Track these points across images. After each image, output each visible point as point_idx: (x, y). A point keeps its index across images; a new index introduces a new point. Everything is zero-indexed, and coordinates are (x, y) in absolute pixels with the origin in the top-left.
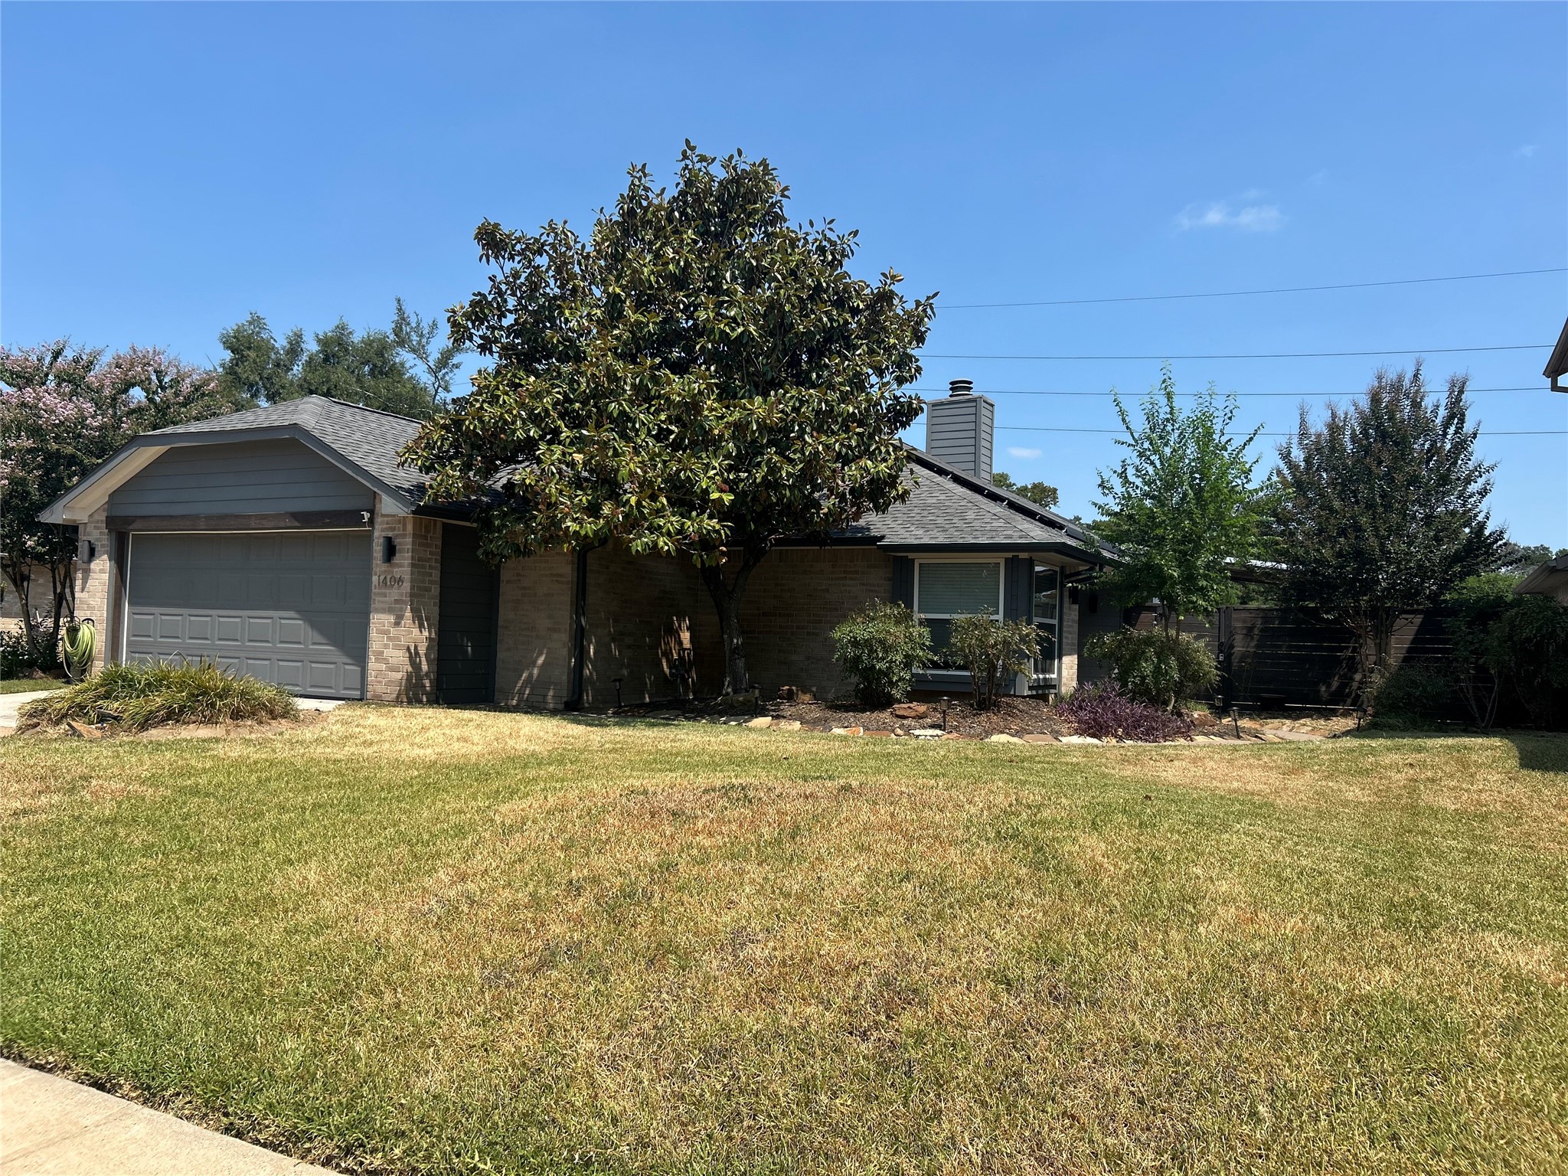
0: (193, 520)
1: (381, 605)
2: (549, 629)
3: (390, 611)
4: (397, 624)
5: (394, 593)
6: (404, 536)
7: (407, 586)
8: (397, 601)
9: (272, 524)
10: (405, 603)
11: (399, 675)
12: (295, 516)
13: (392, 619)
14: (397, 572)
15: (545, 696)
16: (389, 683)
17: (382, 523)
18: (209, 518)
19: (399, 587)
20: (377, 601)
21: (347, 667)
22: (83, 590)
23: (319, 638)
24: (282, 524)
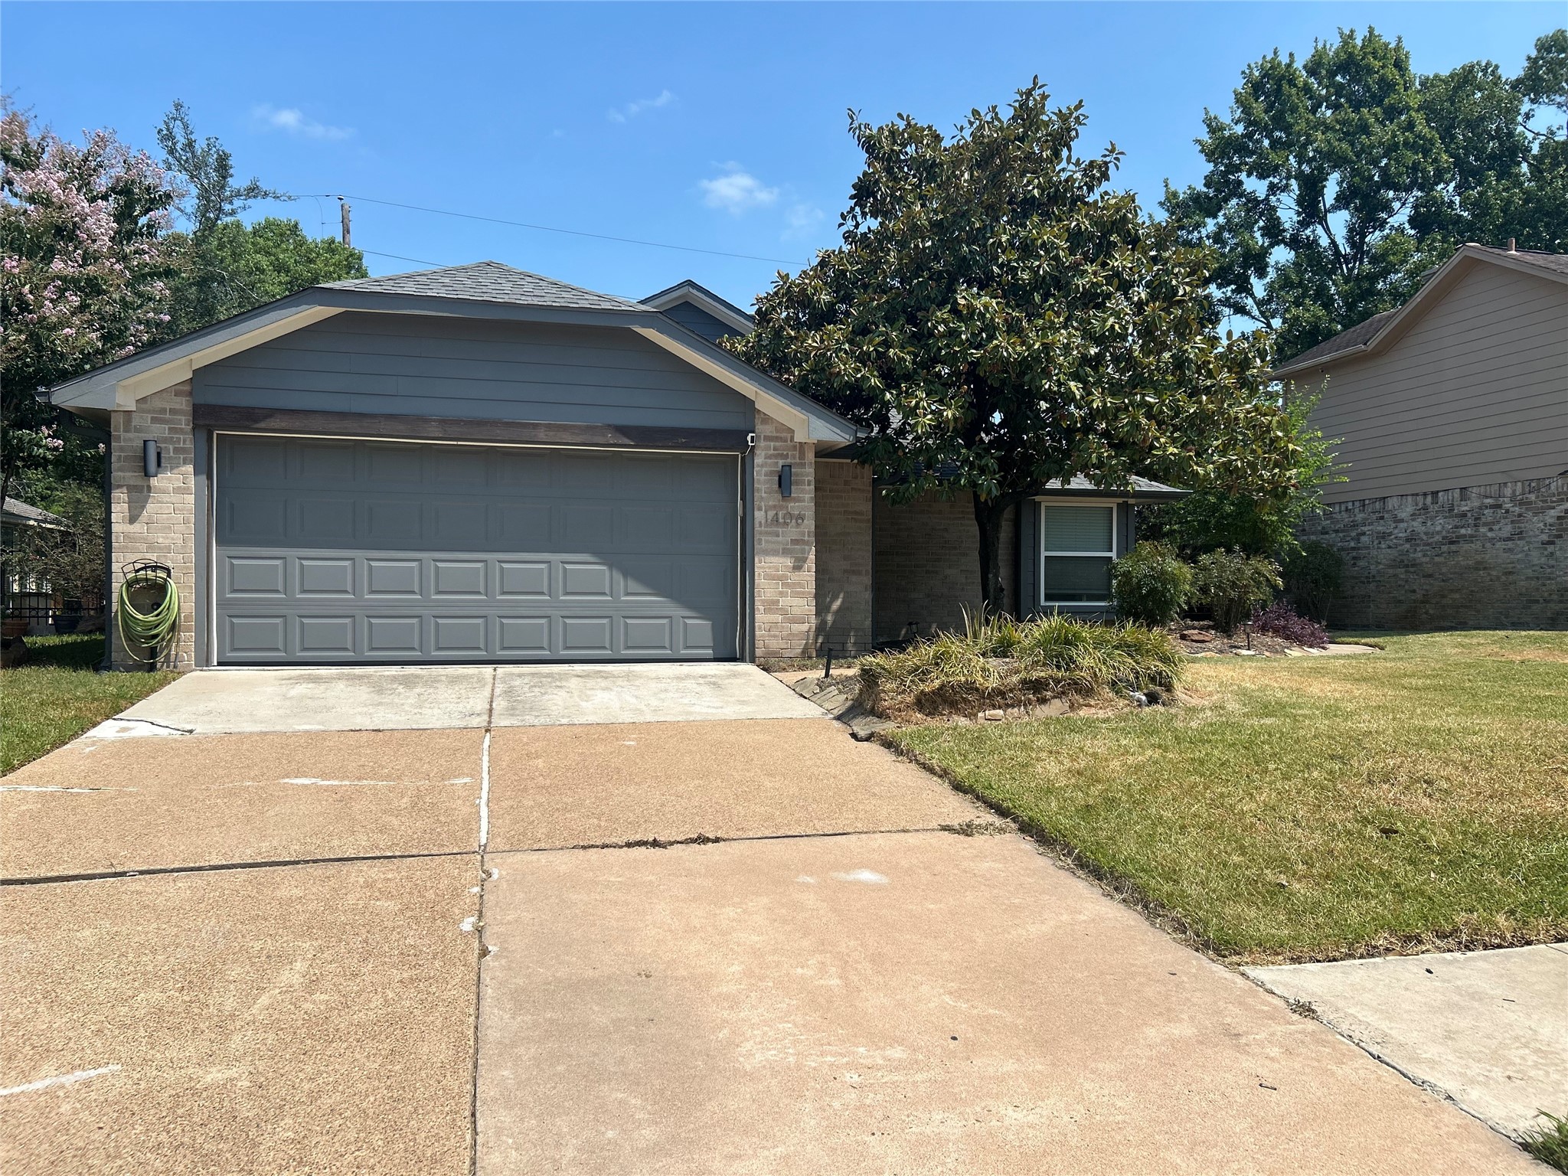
0: (415, 422)
1: (771, 546)
2: (845, 571)
3: (786, 552)
4: (797, 568)
5: (792, 532)
6: (803, 465)
7: (810, 524)
8: (795, 542)
9: (579, 440)
10: (807, 543)
11: (805, 627)
12: (622, 430)
13: (789, 562)
14: (793, 507)
15: (844, 644)
16: (791, 636)
17: (768, 448)
18: (444, 422)
19: (798, 525)
20: (762, 539)
21: (688, 621)
22: (132, 520)
23: (633, 586)
24: (601, 440)
